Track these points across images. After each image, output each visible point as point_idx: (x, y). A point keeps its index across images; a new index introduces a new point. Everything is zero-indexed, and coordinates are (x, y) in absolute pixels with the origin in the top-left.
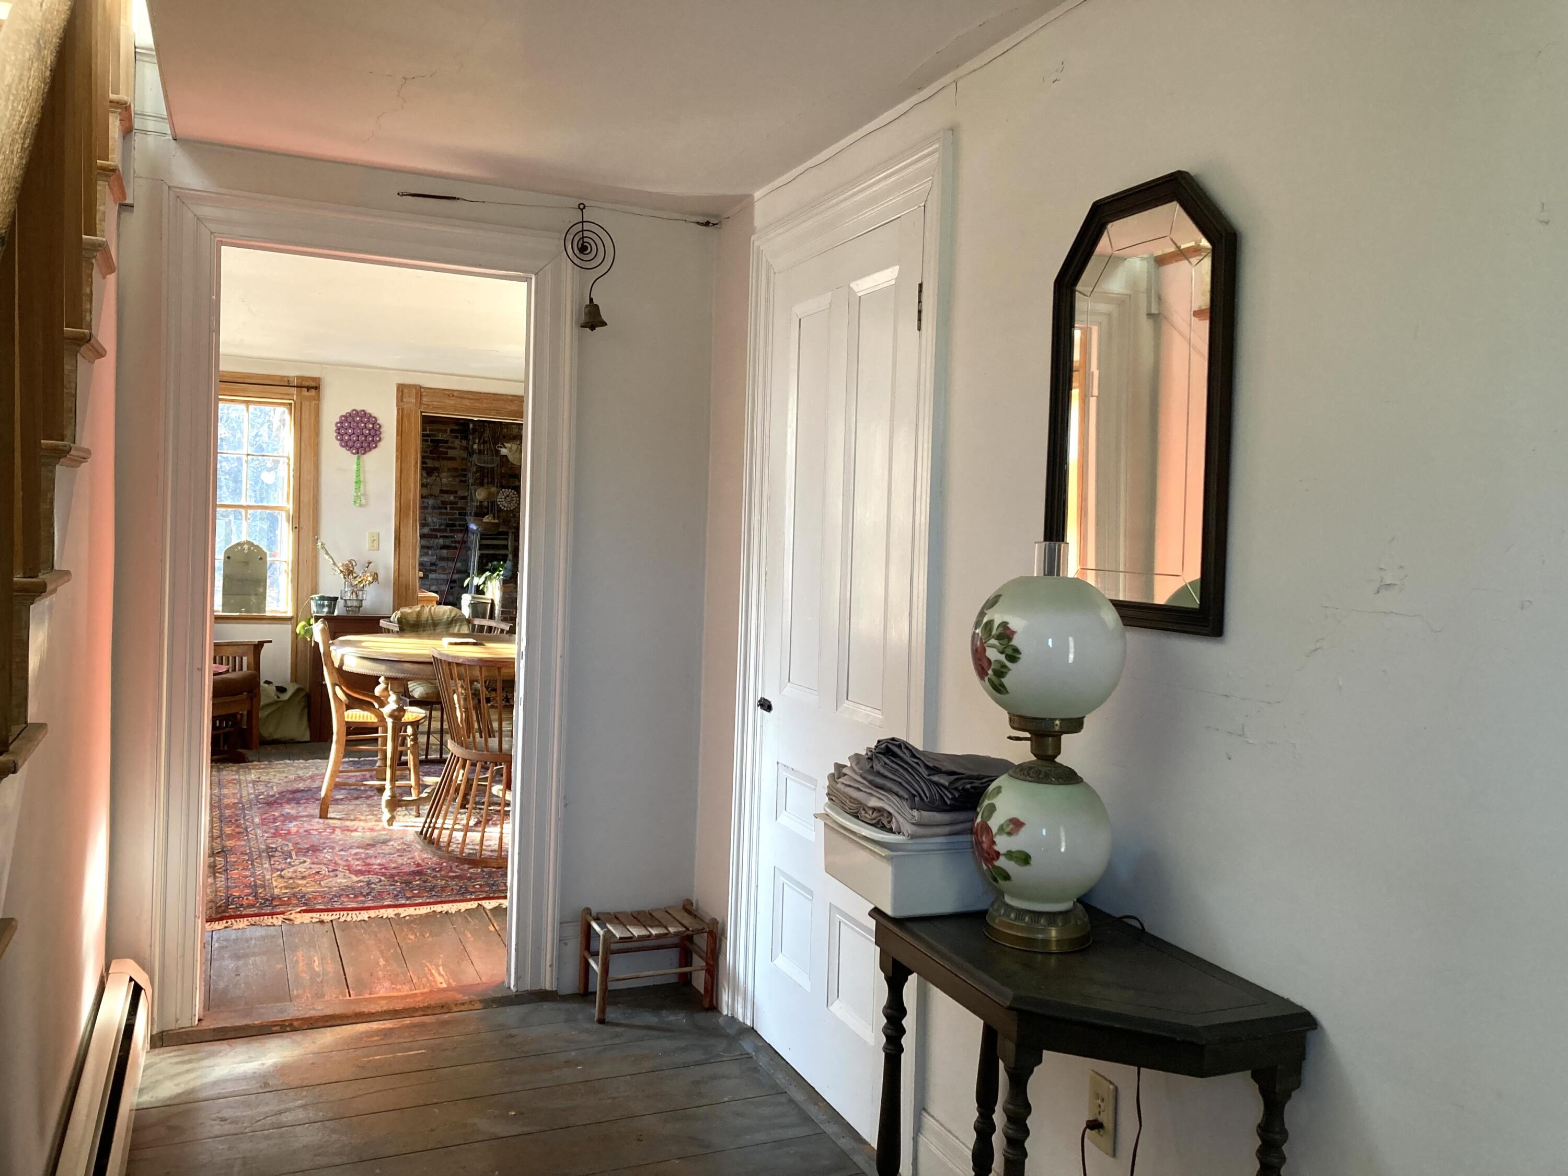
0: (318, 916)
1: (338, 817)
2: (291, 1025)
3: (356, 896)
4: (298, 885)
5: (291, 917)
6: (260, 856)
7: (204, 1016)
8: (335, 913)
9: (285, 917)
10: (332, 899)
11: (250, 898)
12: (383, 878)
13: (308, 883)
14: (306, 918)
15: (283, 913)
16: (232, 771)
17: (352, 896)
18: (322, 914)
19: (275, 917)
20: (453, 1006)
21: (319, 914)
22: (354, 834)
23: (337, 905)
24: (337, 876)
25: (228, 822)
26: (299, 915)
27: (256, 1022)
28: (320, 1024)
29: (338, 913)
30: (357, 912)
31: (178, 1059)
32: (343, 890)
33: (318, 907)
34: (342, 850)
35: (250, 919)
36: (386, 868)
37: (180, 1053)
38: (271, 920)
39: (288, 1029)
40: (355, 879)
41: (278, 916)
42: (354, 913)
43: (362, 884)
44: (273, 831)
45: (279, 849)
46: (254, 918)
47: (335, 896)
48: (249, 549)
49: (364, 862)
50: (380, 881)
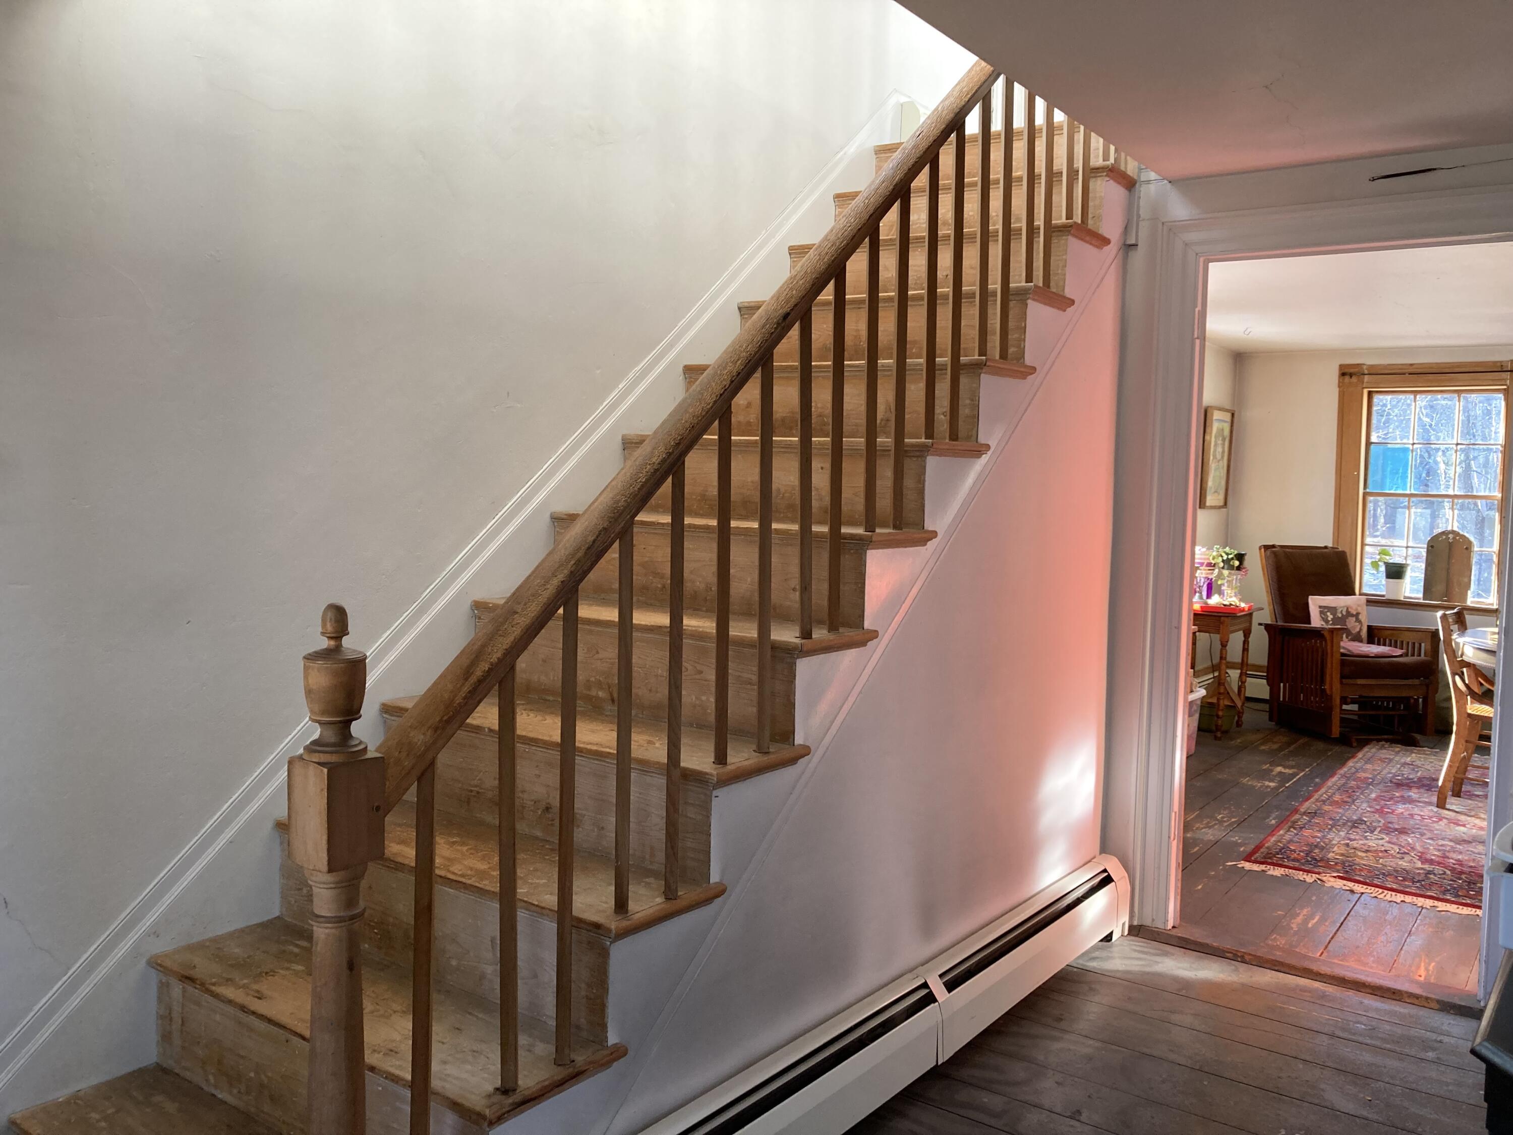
0: (1351, 886)
1: (1457, 810)
2: (1242, 957)
3: (1405, 879)
4: (1357, 856)
5: (1324, 879)
6: (1344, 824)
7: (1180, 925)
8: (1370, 888)
9: (1320, 877)
10: (1378, 875)
11: (1302, 854)
12: (1448, 872)
13: (1367, 856)
14: (1339, 884)
15: (1319, 873)
16: (1393, 751)
17: (1401, 879)
18: (1357, 885)
19: (1310, 874)
20: (1405, 995)
21: (1353, 884)
22: (1458, 828)
23: (1376, 882)
24: (1403, 858)
25: (1344, 791)
26: (1332, 879)
27: (1215, 944)
28: (1268, 966)
29: (1373, 888)
30: (1394, 894)
31: (1138, 948)
32: (1397, 871)
33: (1357, 878)
34: (1431, 839)
35: (1287, 870)
36: (1461, 865)
37: (1145, 945)
38: (1305, 876)
39: (1239, 959)
40: (1419, 865)
41: (1314, 875)
42: (1390, 893)
43: (1421, 871)
44: (1378, 807)
45: (1368, 823)
46: (1290, 870)
47: (1384, 874)
48: (1454, 538)
49: (1444, 854)
50: (1445, 873)
